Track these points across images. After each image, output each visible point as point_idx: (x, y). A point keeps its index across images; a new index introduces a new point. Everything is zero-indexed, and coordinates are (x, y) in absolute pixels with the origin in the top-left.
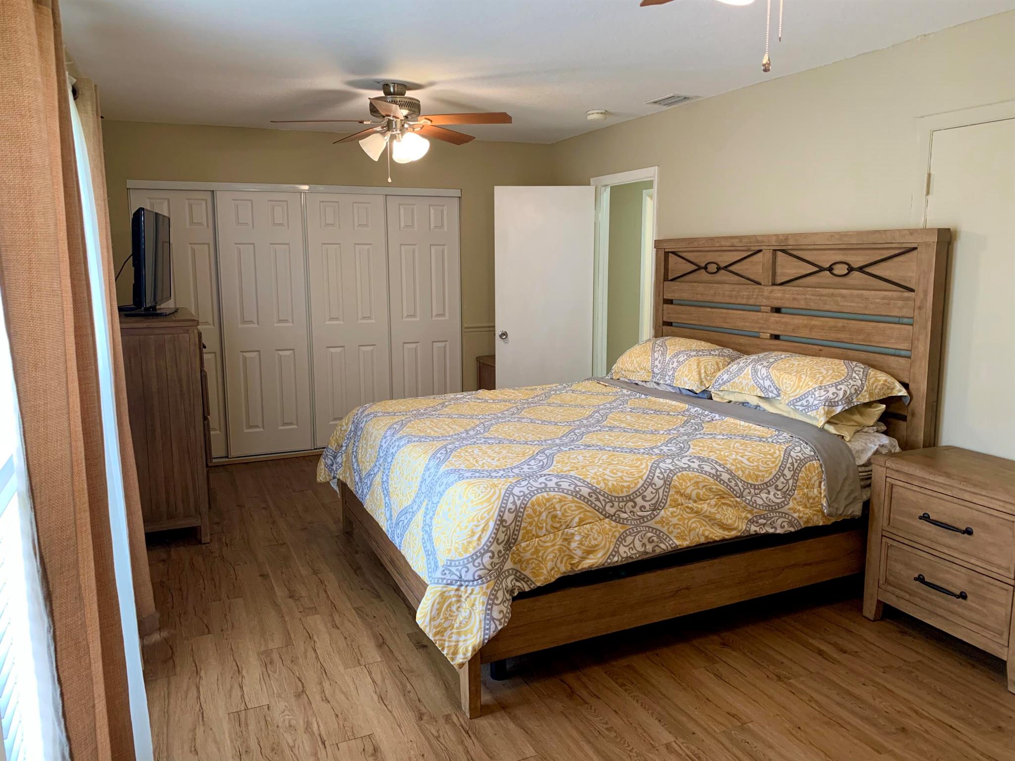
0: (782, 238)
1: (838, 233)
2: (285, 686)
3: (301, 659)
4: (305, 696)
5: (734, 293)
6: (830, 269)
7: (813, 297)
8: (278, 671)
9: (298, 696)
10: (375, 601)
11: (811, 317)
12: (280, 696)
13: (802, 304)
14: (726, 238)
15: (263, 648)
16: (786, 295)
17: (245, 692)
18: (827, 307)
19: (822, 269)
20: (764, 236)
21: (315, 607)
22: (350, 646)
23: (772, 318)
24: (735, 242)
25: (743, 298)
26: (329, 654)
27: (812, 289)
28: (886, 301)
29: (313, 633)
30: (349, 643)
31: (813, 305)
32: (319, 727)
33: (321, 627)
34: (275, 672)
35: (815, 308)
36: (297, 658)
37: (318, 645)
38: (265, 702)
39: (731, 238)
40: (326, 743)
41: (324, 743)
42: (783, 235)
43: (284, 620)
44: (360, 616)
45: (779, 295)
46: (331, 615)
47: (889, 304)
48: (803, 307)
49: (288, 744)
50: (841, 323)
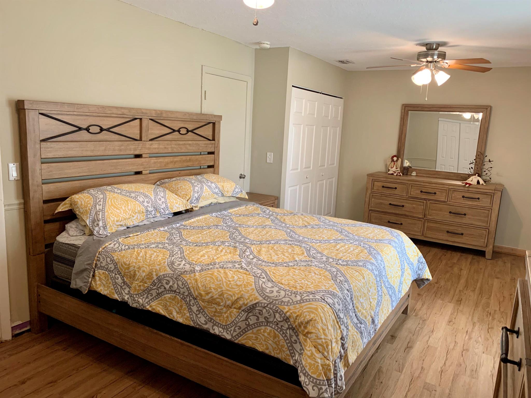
0: (159, 112)
1: (188, 113)
2: (471, 357)
3: (455, 364)
4: (464, 348)
5: (123, 147)
6: (179, 131)
7: (175, 146)
8: (471, 365)
9: (467, 350)
10: (384, 370)
11: (174, 157)
12: (476, 354)
13: (170, 150)
14: (117, 108)
15: (474, 380)
16: (161, 146)
17: (493, 364)
18: (183, 151)
19: (174, 131)
20: (147, 110)
21: (423, 388)
22: (425, 356)
23: (152, 161)
24: (125, 111)
25: (131, 150)
26: (439, 358)
27: (175, 142)
28: (206, 145)
29: (438, 373)
30: (424, 357)
31: (175, 150)
32: (465, 337)
33: (431, 373)
34: (473, 365)
35: (177, 152)
36: (457, 365)
37: (441, 365)
38: (484, 355)
39: (122, 108)
40: (466, 331)
41: (467, 332)
42: (159, 111)
43: (450, 391)
44: (403, 366)
45: (156, 146)
46: (419, 377)
47: (207, 146)
48: (171, 152)
49: (481, 338)
50: (188, 158)
